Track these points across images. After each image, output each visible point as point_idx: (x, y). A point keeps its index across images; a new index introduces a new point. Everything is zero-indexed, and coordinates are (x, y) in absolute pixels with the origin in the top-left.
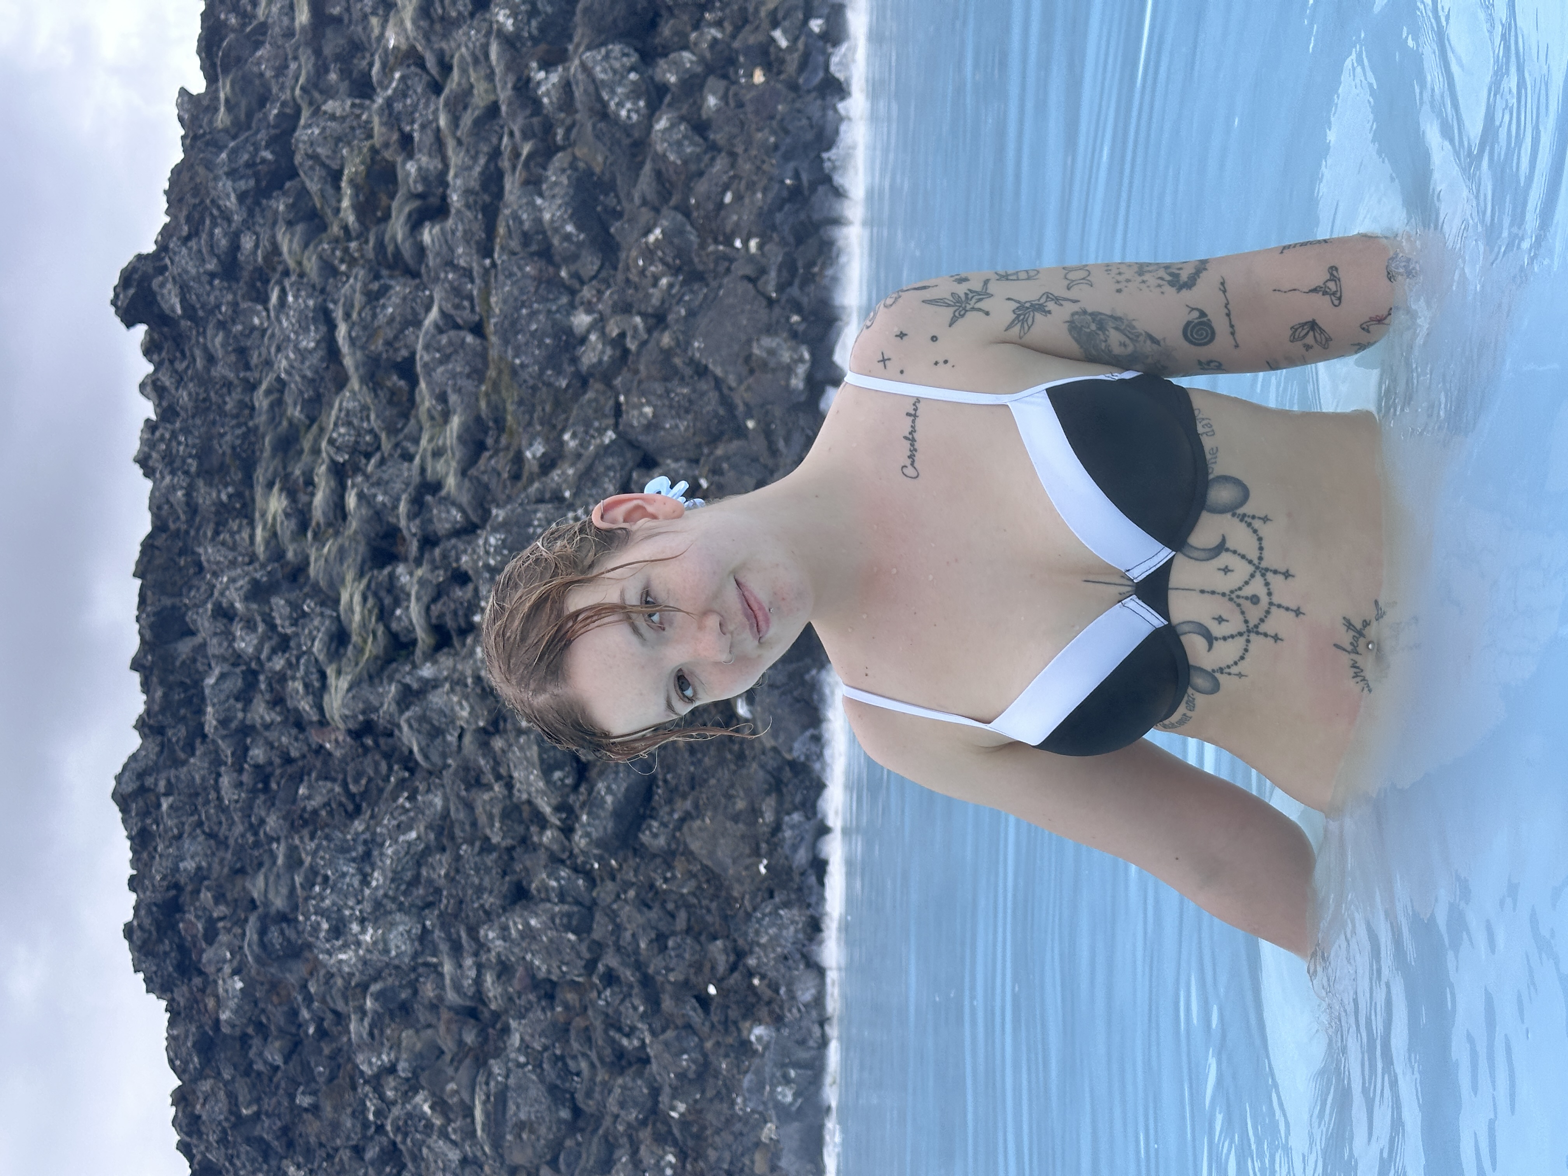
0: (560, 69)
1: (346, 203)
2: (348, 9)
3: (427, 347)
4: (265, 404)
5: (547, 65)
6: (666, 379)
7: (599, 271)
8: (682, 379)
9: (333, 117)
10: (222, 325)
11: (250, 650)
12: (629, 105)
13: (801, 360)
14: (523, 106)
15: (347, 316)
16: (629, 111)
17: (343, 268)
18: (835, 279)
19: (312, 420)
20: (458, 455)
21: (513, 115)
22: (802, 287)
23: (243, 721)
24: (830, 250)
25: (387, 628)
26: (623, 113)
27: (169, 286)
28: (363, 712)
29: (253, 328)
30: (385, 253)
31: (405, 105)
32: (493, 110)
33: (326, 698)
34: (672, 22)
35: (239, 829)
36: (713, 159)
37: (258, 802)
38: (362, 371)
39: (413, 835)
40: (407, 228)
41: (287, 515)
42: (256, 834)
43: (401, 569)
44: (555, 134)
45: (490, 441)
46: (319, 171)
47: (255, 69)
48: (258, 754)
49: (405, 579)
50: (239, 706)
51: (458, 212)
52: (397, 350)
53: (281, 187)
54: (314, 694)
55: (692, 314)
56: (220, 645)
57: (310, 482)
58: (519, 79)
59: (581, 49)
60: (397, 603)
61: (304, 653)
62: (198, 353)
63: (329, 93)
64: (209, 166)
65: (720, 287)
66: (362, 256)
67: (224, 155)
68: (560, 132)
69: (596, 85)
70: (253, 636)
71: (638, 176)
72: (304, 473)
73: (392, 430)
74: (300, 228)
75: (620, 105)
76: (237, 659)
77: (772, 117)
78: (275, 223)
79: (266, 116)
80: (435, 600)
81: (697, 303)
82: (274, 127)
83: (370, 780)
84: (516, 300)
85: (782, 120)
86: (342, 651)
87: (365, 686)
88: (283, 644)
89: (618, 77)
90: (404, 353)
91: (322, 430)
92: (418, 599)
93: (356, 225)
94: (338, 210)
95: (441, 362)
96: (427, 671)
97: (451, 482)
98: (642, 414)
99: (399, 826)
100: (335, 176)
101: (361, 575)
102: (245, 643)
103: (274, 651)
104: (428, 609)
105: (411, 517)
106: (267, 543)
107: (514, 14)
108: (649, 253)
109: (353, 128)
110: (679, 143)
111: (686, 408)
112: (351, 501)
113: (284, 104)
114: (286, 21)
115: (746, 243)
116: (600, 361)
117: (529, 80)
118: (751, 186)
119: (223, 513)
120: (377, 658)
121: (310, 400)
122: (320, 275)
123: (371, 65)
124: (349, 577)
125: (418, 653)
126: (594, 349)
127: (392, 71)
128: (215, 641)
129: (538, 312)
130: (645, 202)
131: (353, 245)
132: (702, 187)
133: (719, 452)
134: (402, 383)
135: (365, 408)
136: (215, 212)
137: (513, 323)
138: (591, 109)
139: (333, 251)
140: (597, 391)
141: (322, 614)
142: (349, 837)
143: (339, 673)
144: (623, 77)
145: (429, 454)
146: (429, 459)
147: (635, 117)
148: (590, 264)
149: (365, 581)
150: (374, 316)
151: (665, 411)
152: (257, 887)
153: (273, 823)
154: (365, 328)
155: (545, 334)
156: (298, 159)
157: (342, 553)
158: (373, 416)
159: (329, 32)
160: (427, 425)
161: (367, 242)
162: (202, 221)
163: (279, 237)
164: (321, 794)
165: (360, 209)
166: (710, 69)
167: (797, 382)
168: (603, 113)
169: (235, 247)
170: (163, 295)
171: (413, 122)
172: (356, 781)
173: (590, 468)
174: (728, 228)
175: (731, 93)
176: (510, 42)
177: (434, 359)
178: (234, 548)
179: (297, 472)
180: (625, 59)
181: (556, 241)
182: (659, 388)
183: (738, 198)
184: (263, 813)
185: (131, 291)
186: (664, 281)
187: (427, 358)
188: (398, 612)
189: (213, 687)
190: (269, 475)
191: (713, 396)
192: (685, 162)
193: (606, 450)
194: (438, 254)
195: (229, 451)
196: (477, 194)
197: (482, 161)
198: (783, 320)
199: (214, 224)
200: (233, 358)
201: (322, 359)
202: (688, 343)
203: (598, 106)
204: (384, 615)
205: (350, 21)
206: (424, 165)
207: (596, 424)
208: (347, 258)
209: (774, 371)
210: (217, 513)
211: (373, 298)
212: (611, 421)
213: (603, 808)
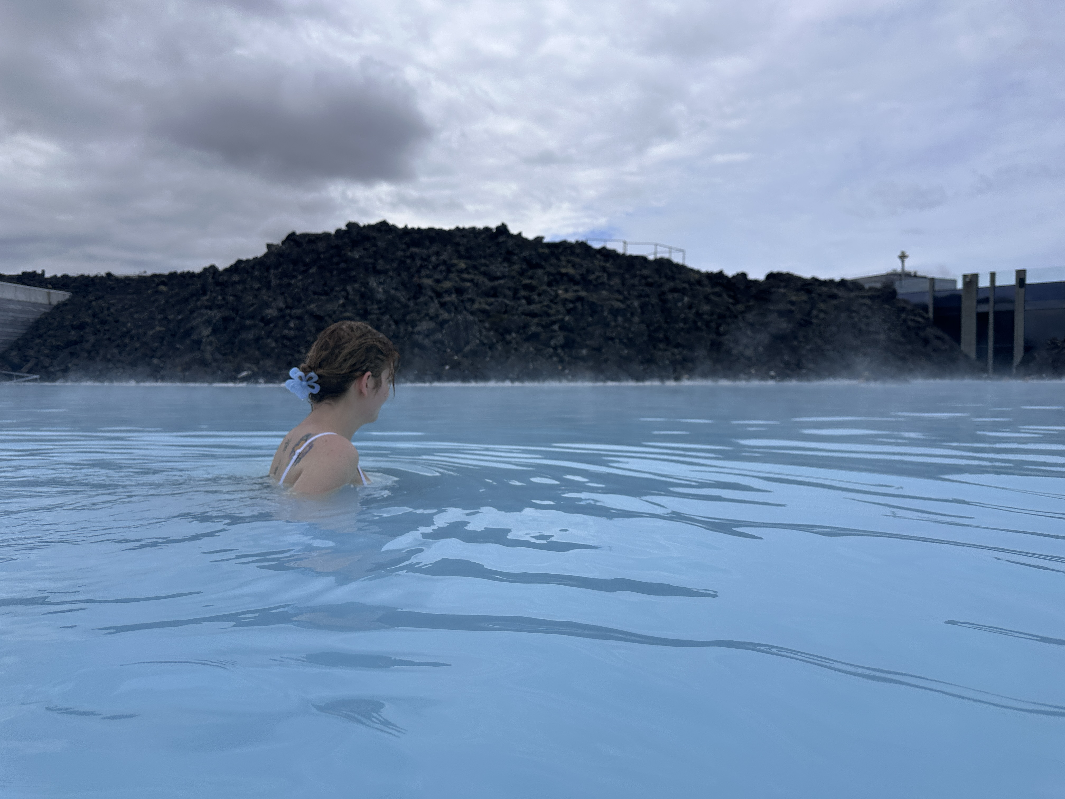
0: (559, 330)
1: (526, 281)
2: (566, 282)
3: (501, 300)
4: (483, 262)
5: (560, 327)
9: (543, 278)
13: (515, 376)
14: (551, 322)
15: (505, 282)
17: (514, 281)
18: (528, 381)
19: (482, 274)
20: (481, 308)
21: (549, 320)
22: (526, 375)
23: (415, 258)
25: (443, 292)
28: (424, 287)
29: (498, 259)
30: (518, 291)
31: (547, 294)
32: (548, 315)
33: (426, 278)
35: (391, 256)
37: (398, 261)
38: (494, 285)
39: (403, 299)
40: (524, 296)
41: (461, 268)
42: (391, 261)
43: (455, 295)
44: (547, 329)
45: (485, 315)
46: (532, 275)
48: (408, 261)
49: (453, 296)
50: (418, 257)
51: (529, 307)
53: (528, 266)
54: (426, 275)
57: (469, 273)
58: (556, 321)
60: (449, 295)
61: (434, 273)
62: (490, 244)
63: (548, 277)
64: (531, 249)
66: (516, 285)
69: (556, 337)
70: (435, 261)
72: (471, 272)
73: (483, 293)
74: (520, 270)
75: (553, 342)
76: (429, 257)
78: (520, 264)
79: (542, 261)
80: (450, 303)
82: (540, 264)
83: (410, 289)
84: (515, 321)
86: (436, 282)
87: (430, 287)
88: (435, 268)
91: (480, 276)
92: (450, 299)
93: (522, 283)
94: (525, 279)
95: (498, 304)
96: (437, 302)
97: (475, 306)
99: (403, 296)
100: (531, 278)
101: (452, 286)
102: (433, 259)
103: (433, 266)
105: (467, 298)
106: (454, 263)
112: (468, 284)
113: (545, 266)
119: (458, 252)
120: (436, 290)
122: (512, 276)
123: (554, 287)
124: (451, 283)
125: (440, 300)
128: (431, 251)
129: (514, 325)
134: (493, 295)
135: (486, 286)
136: (522, 251)
138: (552, 336)
139: (517, 278)
141: (443, 277)
142: (399, 284)
143: (432, 281)
144: (558, 342)
145: (479, 301)
150: (505, 288)
152: (381, 262)
153: (395, 265)
154: (502, 286)
155: (510, 327)
156: (534, 270)
157: (456, 282)
158: (485, 288)
159: (560, 277)
160: (485, 300)
161: (519, 286)
162: (520, 247)
163: (518, 265)
164: (404, 277)
165: (526, 284)
168: (552, 338)
169: (515, 254)
170: (502, 235)
171: (544, 296)
172: (409, 285)
176: (562, 320)
177: (499, 302)
178: (451, 255)
179: (470, 270)
181: (527, 329)
184: (396, 262)
185: (503, 228)
187: (499, 300)
190: (468, 263)
194: (520, 303)
196: (533, 312)
197: (539, 313)
201: (495, 276)
204: (445, 292)
205: (564, 283)
206: (536, 299)
208: (516, 282)
211: (509, 288)
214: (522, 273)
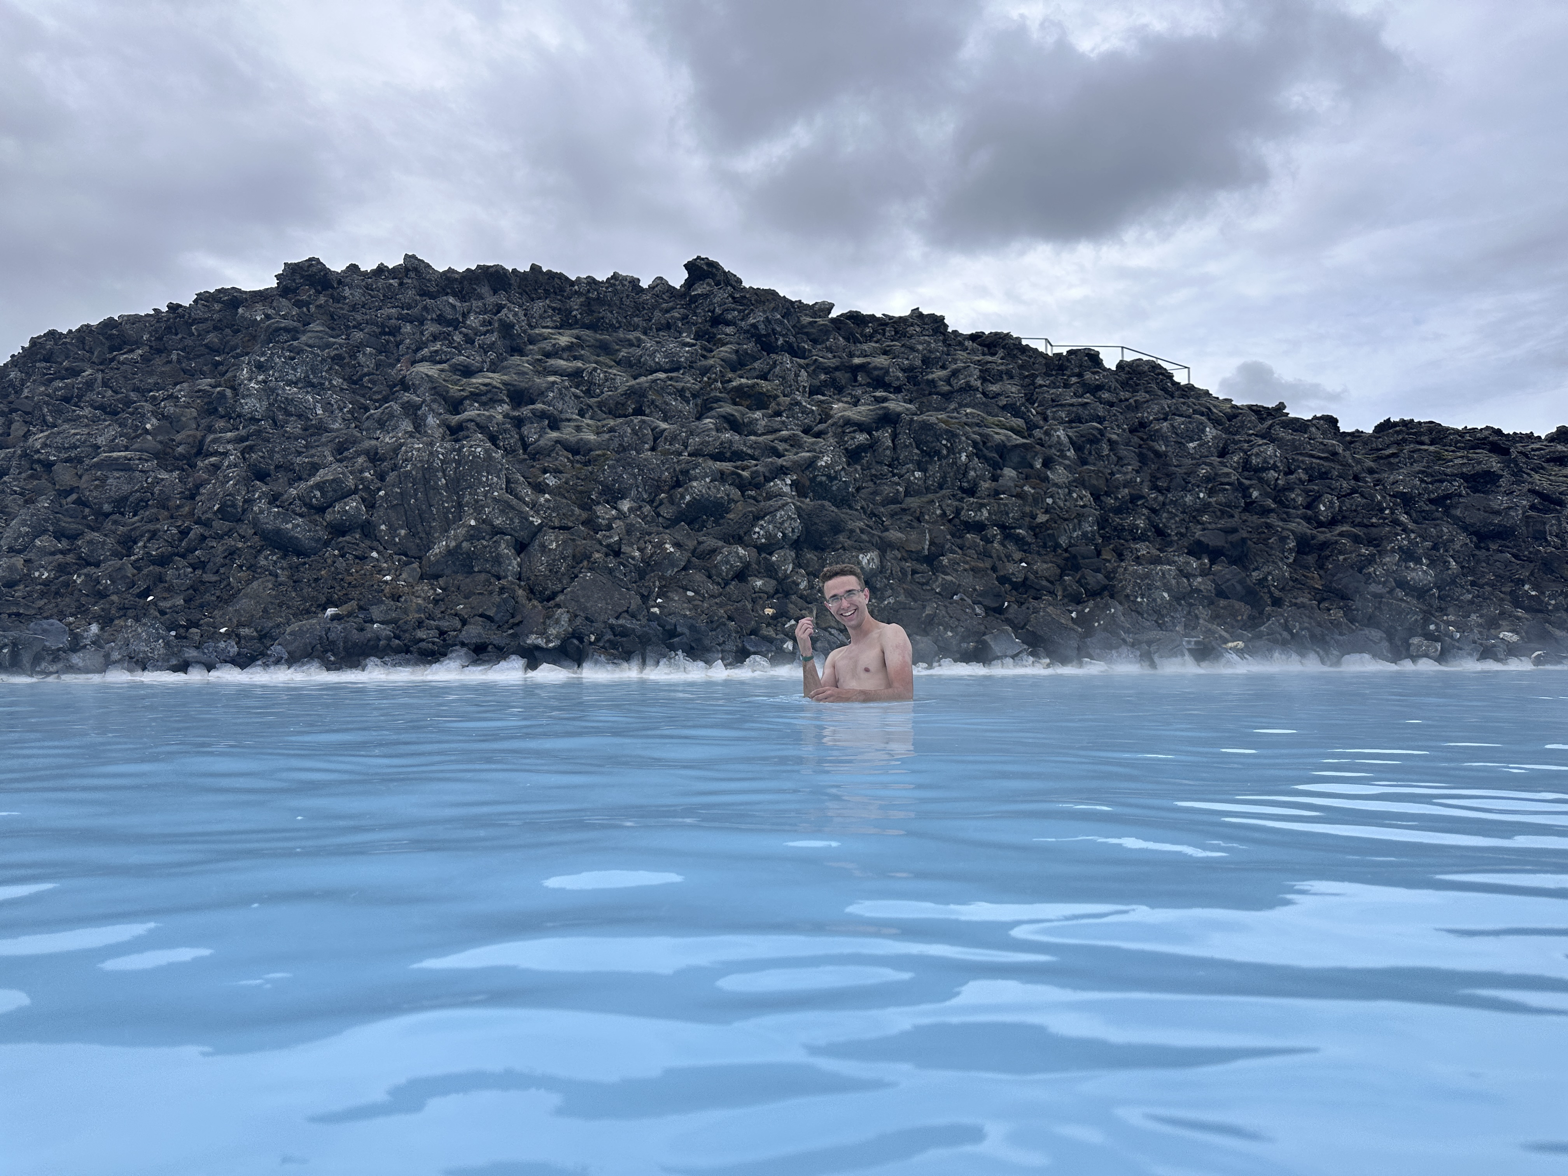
0: (794, 493)
1: (743, 381)
2: (860, 385)
3: (644, 422)
4: (631, 337)
5: (794, 484)
6: (574, 556)
7: (663, 517)
8: (574, 567)
9: (797, 375)
10: (684, 318)
11: (468, 322)
12: (762, 532)
13: (548, 641)
14: (771, 471)
15: (671, 379)
16: (758, 533)
17: (705, 379)
18: (596, 662)
19: (618, 363)
20: (571, 439)
21: (766, 466)
22: (609, 641)
23: (427, 319)
24: (622, 659)
25: (466, 398)
26: (757, 529)
27: (708, 288)
28: (413, 384)
29: (680, 333)
30: (713, 403)
31: (797, 413)
33: (428, 363)
34: (815, 558)
35: (359, 317)
36: (718, 584)
37: (375, 328)
38: (637, 386)
39: (320, 412)
40: (724, 414)
41: (554, 345)
42: (354, 327)
43: (506, 407)
44: (752, 490)
45: (578, 457)
46: (766, 368)
47: (832, 336)
49: (499, 409)
50: (434, 316)
51: (719, 438)
52: (649, 407)
53: (763, 349)
54: (431, 356)
55: (611, 571)
56: (477, 307)
57: (575, 358)
58: (787, 468)
59: (799, 504)
60: (482, 403)
61: (460, 352)
62: (671, 304)
63: (812, 375)
64: (775, 309)
65: (627, 589)
66: (712, 390)
67: (779, 316)
68: (753, 493)
69: (772, 513)
70: (478, 324)
71: (720, 539)
72: (582, 355)
73: (600, 405)
74: (734, 357)
75: (762, 527)
76: (465, 315)
77: (730, 618)
78: (739, 344)
79: (804, 342)
80: (477, 425)
81: (618, 575)
82: (798, 346)
83: (371, 389)
84: (646, 466)
85: (725, 625)
86: (459, 373)
87: (430, 385)
88: (470, 341)
89: (778, 525)
90: (647, 411)
91: (611, 367)
92: (479, 415)
93: (730, 387)
94: (742, 377)
95: (632, 430)
96: (431, 420)
97: (555, 435)
98: (552, 541)
99: (329, 403)
100: (764, 377)
101: (505, 384)
102: (473, 320)
103: (465, 335)
104: (472, 421)
105: (533, 412)
106: (540, 335)
107: (827, 466)
108: (661, 545)
109: (790, 386)
110: (727, 562)
111: (553, 570)
112: (552, 379)
113: (810, 351)
114: (858, 353)
115: (658, 606)
116: (599, 517)
117: (786, 474)
118: (696, 607)
119: (565, 312)
120: (447, 392)
121: (630, 361)
122: (701, 366)
123: (824, 395)
124: (505, 378)
125: (447, 416)
126: (606, 513)
127: (819, 406)
128: (480, 304)
129: (637, 479)
130: (699, 543)
131: (719, 384)
132: (699, 577)
133: (520, 592)
134: (631, 410)
135: (616, 389)
136: (746, 312)
137: (629, 464)
138: (761, 510)
139: (715, 373)
140: (580, 515)
141: (484, 362)
142: (324, 374)
143: (442, 370)
144: (779, 528)
145: (579, 424)
146: (575, 424)
147: (756, 536)
148: (667, 512)
149: (501, 386)
150: (670, 394)
151: (552, 557)
153: (359, 336)
154: (662, 388)
155: (620, 483)
156: (773, 356)
157: (522, 374)
158: (610, 393)
159: (848, 375)
160: (599, 424)
161: (721, 392)
162: (742, 304)
163: (729, 346)
164: (367, 361)
165: (739, 389)
166: (780, 582)
167: (533, 639)
168: (757, 518)
169: (728, 323)
170: (702, 284)
171: (787, 417)
172: (369, 381)
173: (512, 508)
174: (669, 594)
175: (762, 595)
176: (811, 464)
177: (636, 425)
178: (541, 317)
179: (583, 352)
180: (790, 529)
181: (680, 490)
182: (569, 552)
183: (690, 600)
184: (366, 331)
185: (705, 268)
186: (637, 554)
187: (636, 421)
188: (476, 405)
189: (447, 301)
190: (585, 337)
191: (559, 587)
192: (716, 566)
193: (524, 518)
194: (697, 427)
195: (601, 315)
196: (729, 448)
197: (749, 451)
198: (593, 629)
199: (739, 312)
200: (663, 321)
201: (651, 367)
202: (590, 569)
203: (762, 513)
204: (475, 396)
205: (854, 386)
206: (759, 422)
207: (554, 515)
208: (711, 381)
209: (544, 623)
210: (566, 309)
212: (557, 524)
213: (283, 522)
214: (738, 364)
